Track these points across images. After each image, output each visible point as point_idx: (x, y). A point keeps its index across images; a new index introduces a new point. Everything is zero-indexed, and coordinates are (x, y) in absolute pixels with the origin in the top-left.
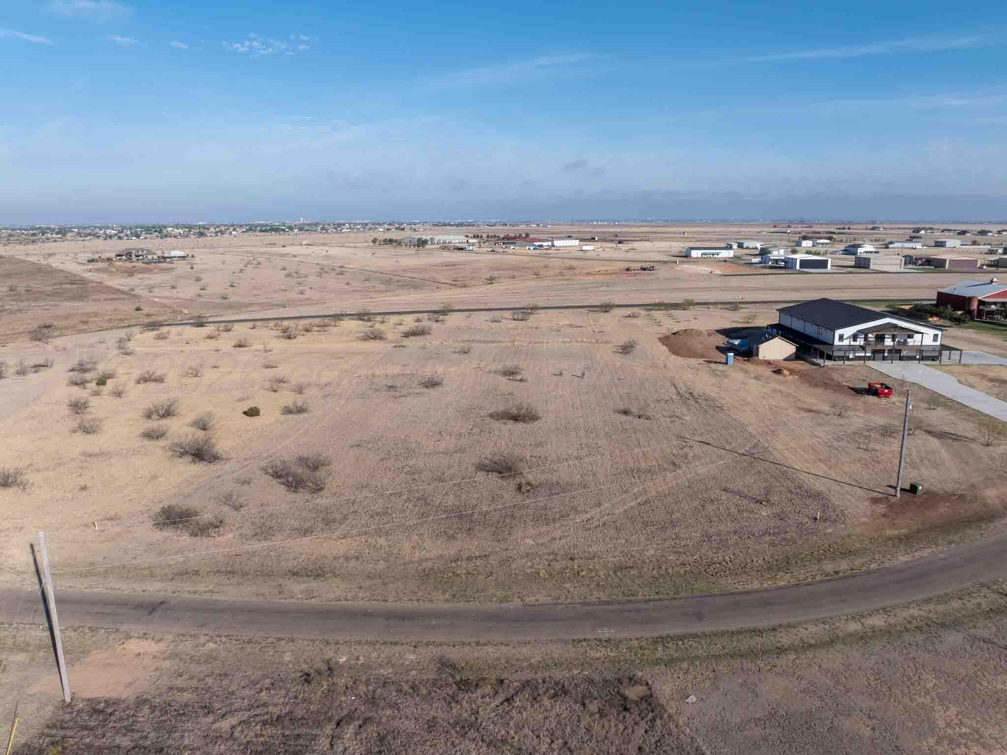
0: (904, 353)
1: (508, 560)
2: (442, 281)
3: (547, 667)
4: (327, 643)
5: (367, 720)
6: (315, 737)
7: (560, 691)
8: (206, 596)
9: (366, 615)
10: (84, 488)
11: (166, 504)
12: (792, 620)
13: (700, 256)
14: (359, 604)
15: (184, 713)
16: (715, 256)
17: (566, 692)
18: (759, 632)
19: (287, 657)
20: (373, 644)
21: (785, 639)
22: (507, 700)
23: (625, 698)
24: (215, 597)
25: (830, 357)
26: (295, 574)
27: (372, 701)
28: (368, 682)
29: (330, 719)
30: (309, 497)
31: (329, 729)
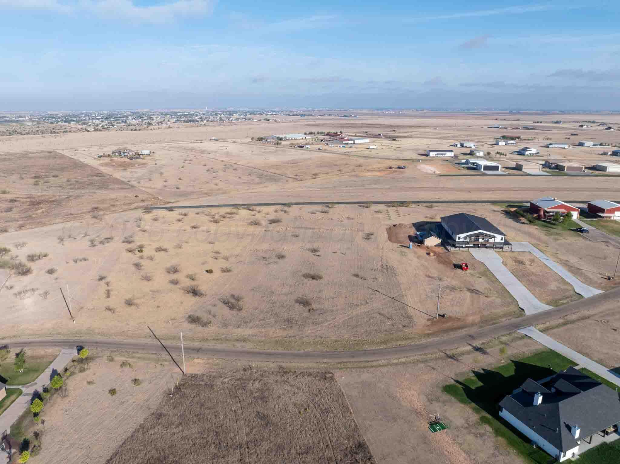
0: (488, 245)
1: (301, 338)
2: (290, 176)
3: (308, 369)
4: (249, 361)
5: (261, 380)
6: (248, 384)
7: (310, 375)
8: (212, 347)
9: (259, 353)
10: (158, 307)
11: (189, 314)
12: (378, 359)
13: (434, 155)
14: (257, 350)
15: (215, 377)
16: (443, 156)
17: (311, 375)
18: (368, 362)
19: (239, 365)
20: (261, 361)
21: (375, 364)
22: (296, 376)
23: (326, 377)
24: (215, 347)
25: (454, 246)
26: (237, 340)
27: (262, 375)
28: (261, 371)
29: (252, 379)
30: (238, 312)
31: (252, 382)
